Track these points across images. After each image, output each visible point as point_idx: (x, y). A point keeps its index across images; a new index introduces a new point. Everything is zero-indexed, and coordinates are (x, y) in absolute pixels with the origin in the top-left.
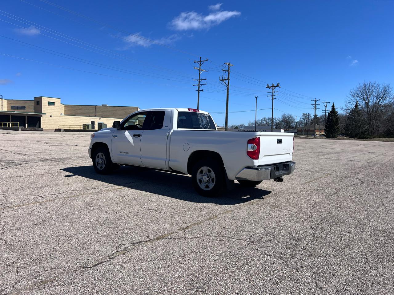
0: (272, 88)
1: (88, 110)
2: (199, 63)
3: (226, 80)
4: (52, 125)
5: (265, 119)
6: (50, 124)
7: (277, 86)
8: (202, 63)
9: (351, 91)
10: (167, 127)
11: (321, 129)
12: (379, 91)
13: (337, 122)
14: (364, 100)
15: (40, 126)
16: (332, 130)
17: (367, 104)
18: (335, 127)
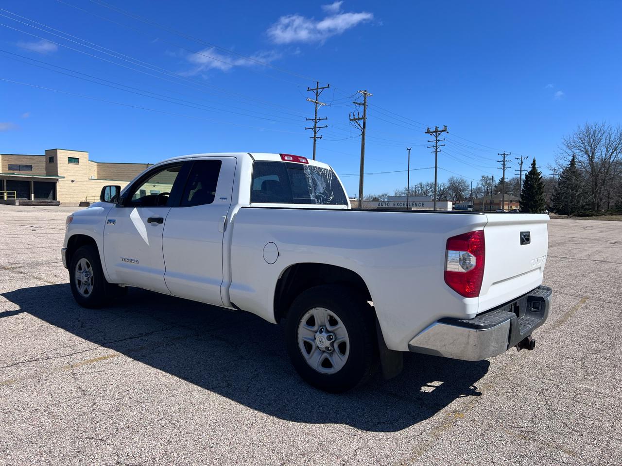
0: (434, 134)
1: (136, 172)
2: (315, 91)
3: (359, 119)
4: (75, 196)
5: (421, 184)
6: (72, 193)
7: (443, 131)
8: (319, 91)
9: (566, 138)
10: (226, 199)
11: (511, 201)
12: (610, 138)
13: (540, 189)
14: (586, 152)
15: (54, 198)
16: (533, 203)
17: (591, 159)
18: (537, 198)
